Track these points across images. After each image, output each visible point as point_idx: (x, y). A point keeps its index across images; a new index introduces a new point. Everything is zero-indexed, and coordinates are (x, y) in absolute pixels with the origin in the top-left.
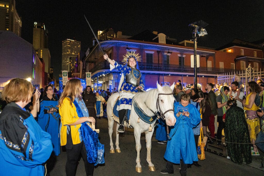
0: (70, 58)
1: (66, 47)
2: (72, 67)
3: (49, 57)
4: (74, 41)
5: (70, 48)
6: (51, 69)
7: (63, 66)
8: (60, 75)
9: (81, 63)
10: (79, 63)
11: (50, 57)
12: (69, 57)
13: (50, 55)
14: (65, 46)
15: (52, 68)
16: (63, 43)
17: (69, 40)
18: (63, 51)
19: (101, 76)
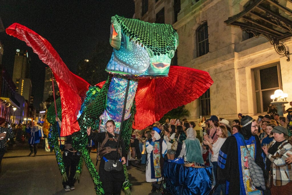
1: (49, 74)
3: (31, 86)
7: (45, 94)
8: (40, 104)
13: (31, 84)
14: (48, 72)
16: (46, 70)
18: (46, 78)
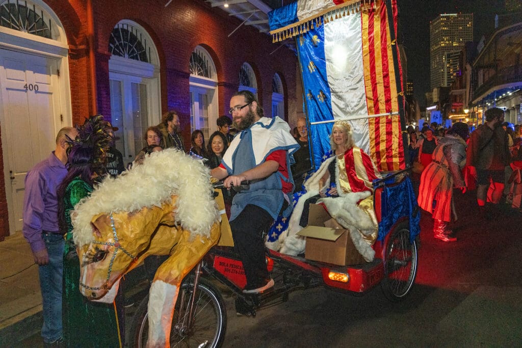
0: (448, 54)
1: (437, 33)
2: (452, 75)
4: (456, 15)
5: (446, 33)
6: (409, 83)
7: (433, 73)
8: (427, 94)
9: (469, 67)
10: (464, 68)
11: (406, 60)
12: (446, 53)
14: (435, 30)
15: (411, 81)
16: (431, 26)
17: (445, 15)
18: (432, 43)
19: (504, 95)
